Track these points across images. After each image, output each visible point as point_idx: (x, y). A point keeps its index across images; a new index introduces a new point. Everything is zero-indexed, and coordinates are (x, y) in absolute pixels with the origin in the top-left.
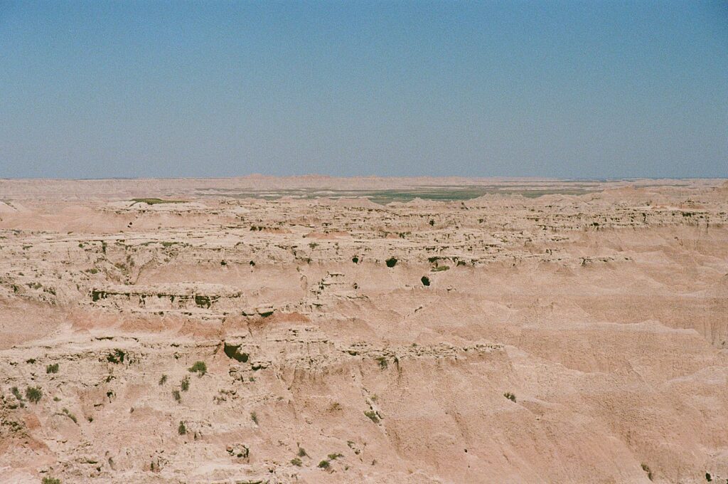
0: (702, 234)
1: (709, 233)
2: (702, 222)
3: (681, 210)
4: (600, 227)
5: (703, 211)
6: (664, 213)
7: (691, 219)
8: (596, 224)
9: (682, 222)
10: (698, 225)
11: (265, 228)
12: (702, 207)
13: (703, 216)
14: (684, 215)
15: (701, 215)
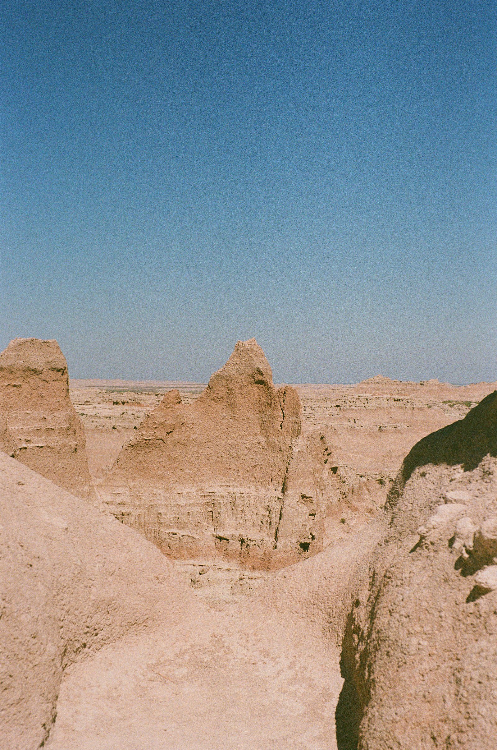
0: (409, 415)
1: (415, 414)
2: (409, 405)
3: (393, 397)
4: (342, 408)
5: (409, 397)
6: (381, 399)
7: (401, 403)
8: (338, 406)
9: (393, 406)
10: (405, 408)
11: (128, 402)
12: (406, 395)
13: (409, 401)
14: (395, 400)
15: (407, 400)
